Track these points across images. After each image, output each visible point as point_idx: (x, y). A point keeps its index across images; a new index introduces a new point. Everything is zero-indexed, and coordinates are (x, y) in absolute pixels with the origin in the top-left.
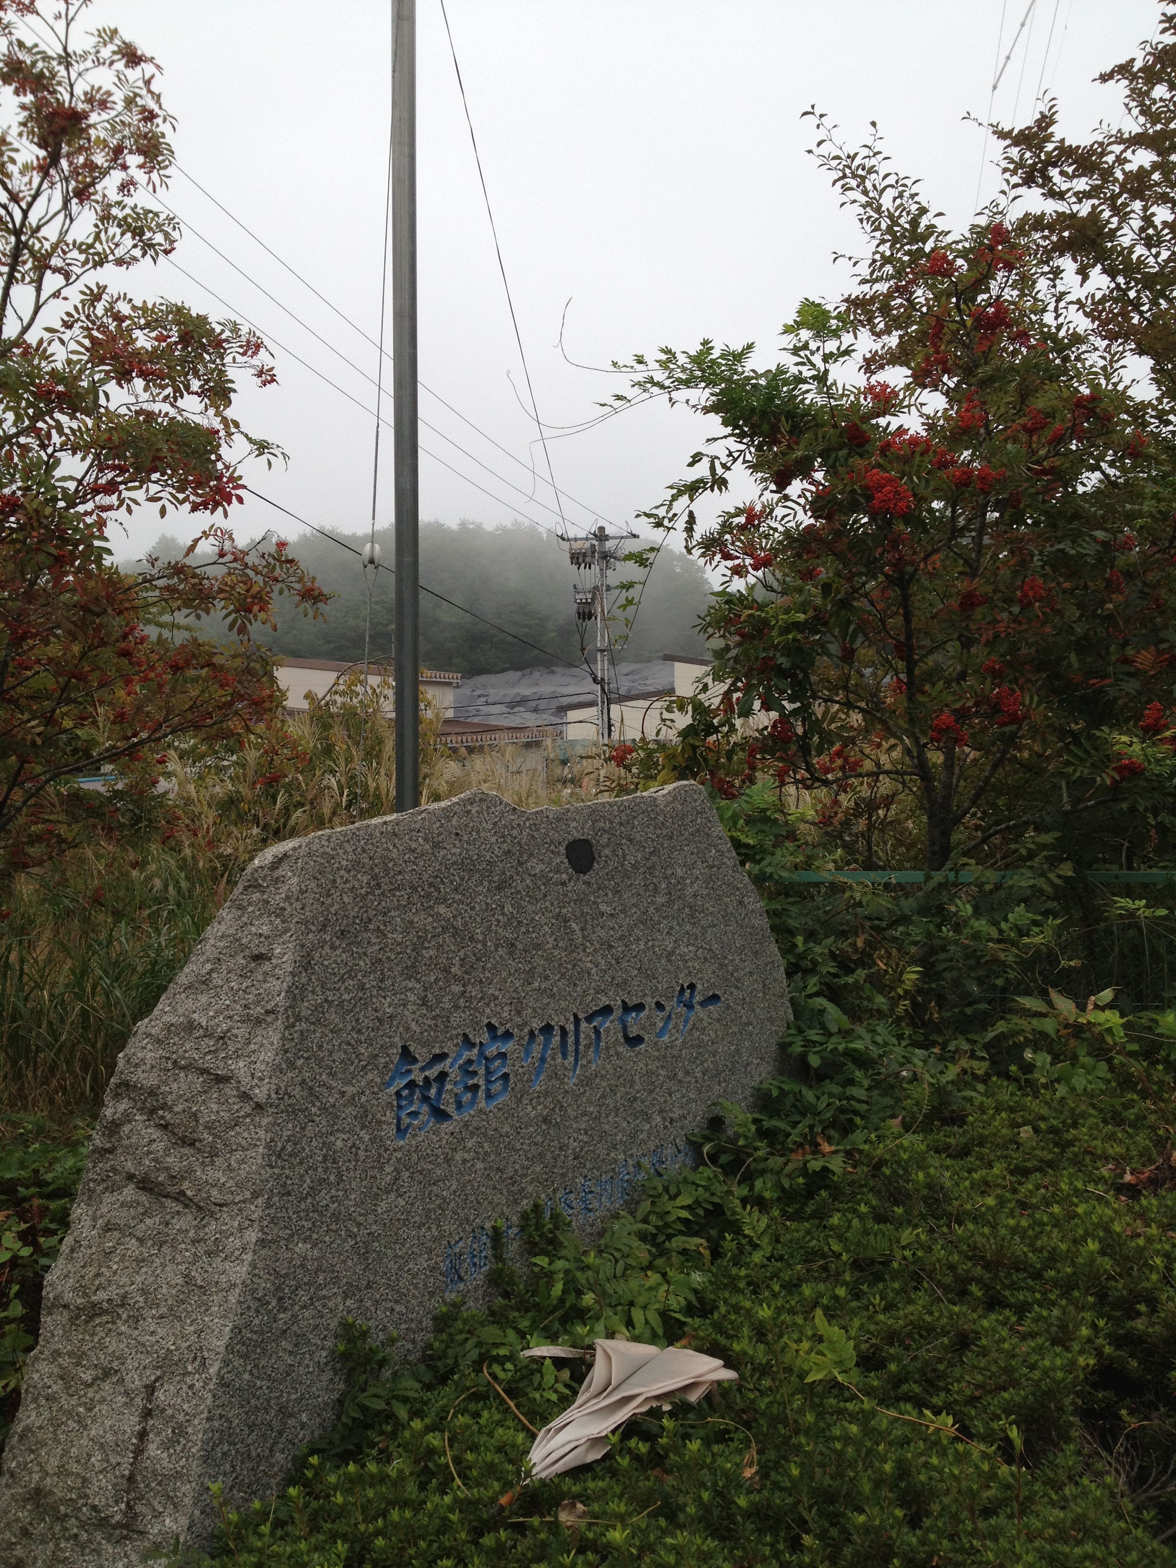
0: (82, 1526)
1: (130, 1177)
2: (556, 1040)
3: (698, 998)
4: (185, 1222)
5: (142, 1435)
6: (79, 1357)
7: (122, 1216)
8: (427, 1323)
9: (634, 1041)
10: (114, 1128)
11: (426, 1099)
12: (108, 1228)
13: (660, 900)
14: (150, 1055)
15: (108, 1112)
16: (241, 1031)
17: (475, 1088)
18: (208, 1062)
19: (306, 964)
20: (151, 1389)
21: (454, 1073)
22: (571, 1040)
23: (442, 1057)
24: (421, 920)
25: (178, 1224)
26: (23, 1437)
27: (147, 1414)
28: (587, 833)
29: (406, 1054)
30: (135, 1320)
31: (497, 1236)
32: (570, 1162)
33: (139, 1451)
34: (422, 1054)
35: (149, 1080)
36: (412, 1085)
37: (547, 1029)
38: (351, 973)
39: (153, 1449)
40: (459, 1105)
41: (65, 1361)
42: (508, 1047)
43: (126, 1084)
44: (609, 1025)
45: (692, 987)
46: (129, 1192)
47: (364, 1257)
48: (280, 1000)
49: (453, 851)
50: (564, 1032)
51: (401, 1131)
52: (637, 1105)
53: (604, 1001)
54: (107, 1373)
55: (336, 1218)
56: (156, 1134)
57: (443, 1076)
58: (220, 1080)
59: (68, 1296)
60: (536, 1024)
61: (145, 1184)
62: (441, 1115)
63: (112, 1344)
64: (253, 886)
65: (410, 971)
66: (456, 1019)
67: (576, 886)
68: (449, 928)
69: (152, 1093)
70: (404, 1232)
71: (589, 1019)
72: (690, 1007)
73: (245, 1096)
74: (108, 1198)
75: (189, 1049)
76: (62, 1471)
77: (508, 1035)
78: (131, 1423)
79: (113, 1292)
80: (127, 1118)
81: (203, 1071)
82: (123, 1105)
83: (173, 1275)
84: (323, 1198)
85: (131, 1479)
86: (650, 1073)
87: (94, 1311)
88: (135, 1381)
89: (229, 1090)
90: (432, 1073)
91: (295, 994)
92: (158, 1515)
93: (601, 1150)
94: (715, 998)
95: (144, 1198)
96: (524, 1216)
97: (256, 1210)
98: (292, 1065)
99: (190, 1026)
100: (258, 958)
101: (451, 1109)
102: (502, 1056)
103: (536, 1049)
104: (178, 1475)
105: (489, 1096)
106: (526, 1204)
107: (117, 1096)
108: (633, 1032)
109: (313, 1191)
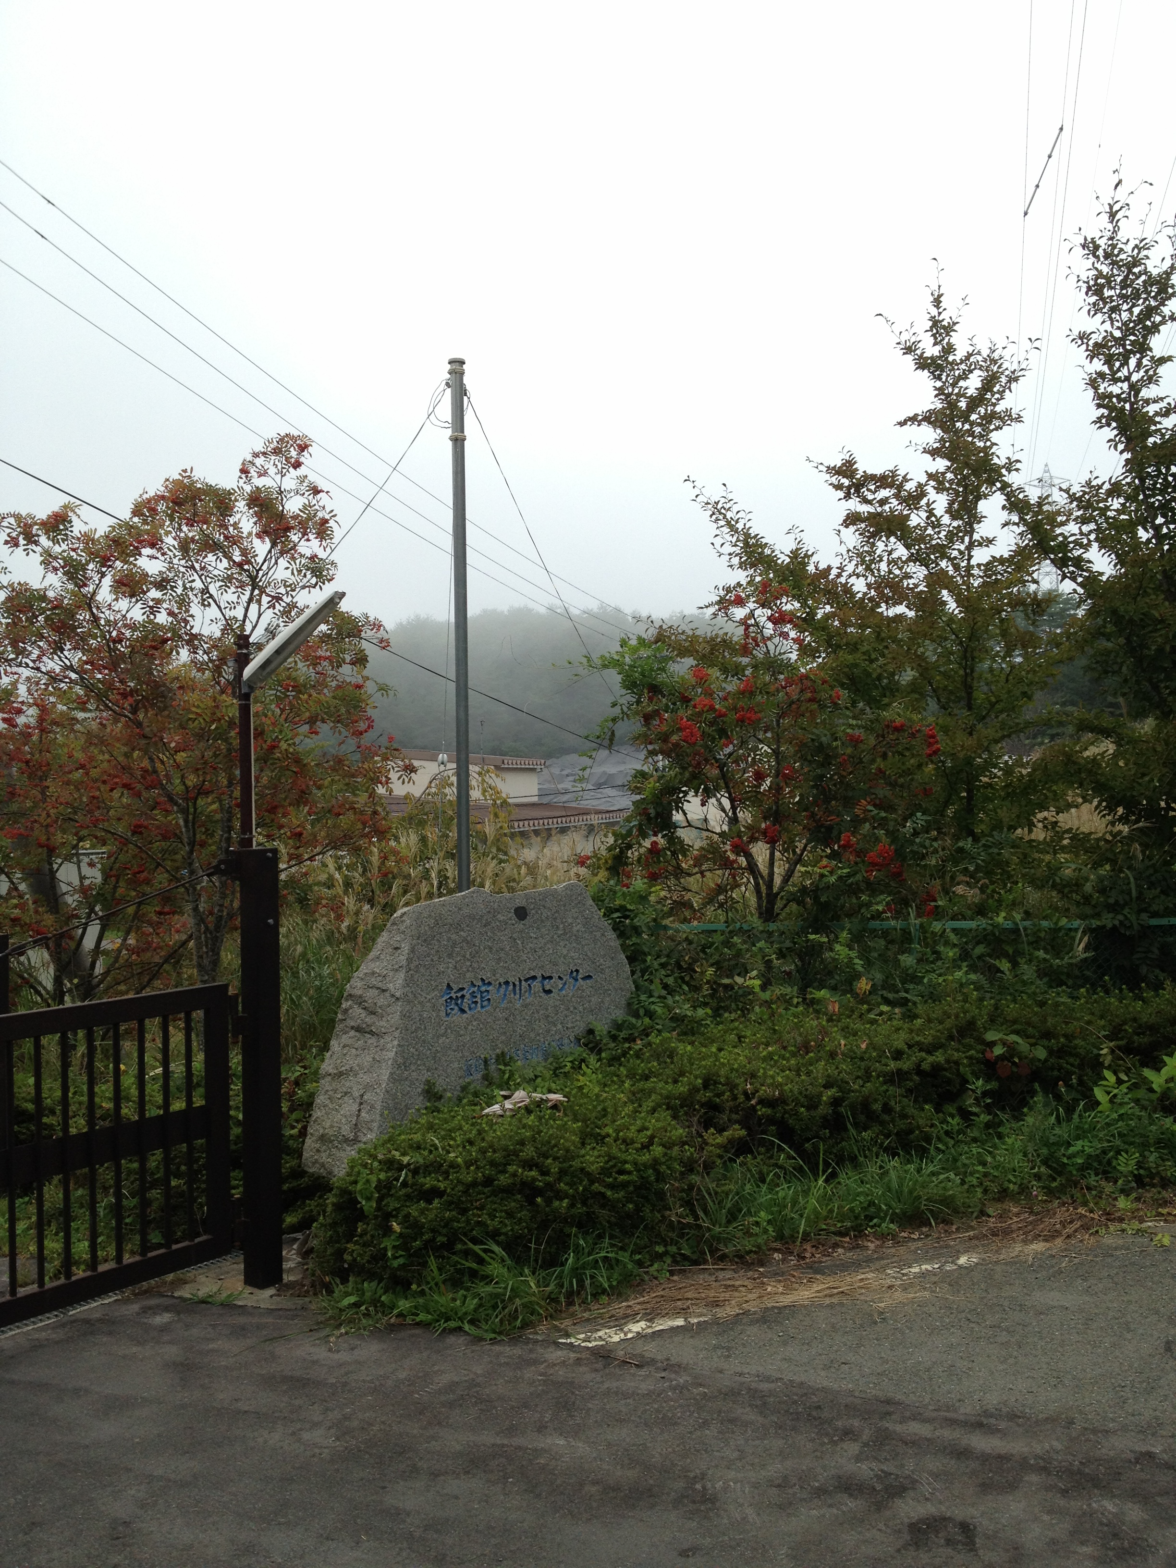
0: (339, 1142)
1: (352, 1028)
2: (511, 987)
3: (580, 976)
4: (372, 1041)
5: (359, 1111)
6: (335, 1091)
7: (350, 1042)
8: (458, 1088)
9: (549, 992)
10: (346, 1011)
11: (457, 1004)
12: (344, 1047)
13: (560, 932)
14: (359, 984)
15: (344, 1006)
16: (391, 974)
17: (476, 1002)
18: (380, 985)
19: (412, 950)
20: (362, 1096)
21: (468, 996)
22: (518, 988)
23: (462, 989)
24: (454, 937)
25: (370, 1041)
26: (315, 1121)
27: (361, 1104)
28: (523, 903)
29: (449, 987)
30: (356, 1075)
31: (486, 1061)
32: (518, 1038)
33: (358, 1116)
34: (455, 987)
35: (360, 992)
36: (451, 998)
37: (507, 983)
38: (428, 955)
39: (363, 1114)
40: (470, 1009)
41: (330, 1093)
42: (490, 988)
43: (350, 995)
44: (536, 985)
45: (577, 971)
46: (352, 1033)
47: (434, 1058)
48: (404, 963)
49: (466, 911)
50: (514, 985)
51: (447, 1015)
52: (550, 1019)
53: (533, 973)
54: (346, 1093)
55: (424, 1041)
56: (362, 1011)
57: (463, 996)
58: (384, 991)
59: (331, 1071)
60: (502, 980)
61: (358, 1029)
62: (463, 1011)
63: (348, 1084)
64: (394, 924)
65: (450, 956)
66: (468, 975)
67: (520, 926)
68: (465, 940)
69: (361, 997)
70: (449, 1052)
71: (526, 980)
72: (576, 980)
73: (393, 996)
74: (344, 1036)
75: (373, 981)
76: (332, 1127)
77: (489, 984)
78: (356, 1107)
79: (347, 1067)
80: (351, 1007)
81: (378, 988)
82: (350, 1003)
83: (369, 1058)
84: (420, 1034)
85: (356, 1125)
86: (555, 1006)
87: (341, 1074)
88: (356, 1094)
89: (387, 994)
90: (459, 995)
91: (409, 960)
92: (365, 1135)
93: (532, 1035)
94: (589, 977)
95: (357, 1034)
96: (498, 1056)
97: (397, 1034)
98: (408, 985)
99: (373, 973)
100: (396, 949)
101: (467, 1009)
102: (488, 991)
103: (502, 990)
104: (372, 1121)
105: (482, 1007)
106: (498, 1051)
107: (347, 1000)
108: (547, 988)
109: (416, 1031)
